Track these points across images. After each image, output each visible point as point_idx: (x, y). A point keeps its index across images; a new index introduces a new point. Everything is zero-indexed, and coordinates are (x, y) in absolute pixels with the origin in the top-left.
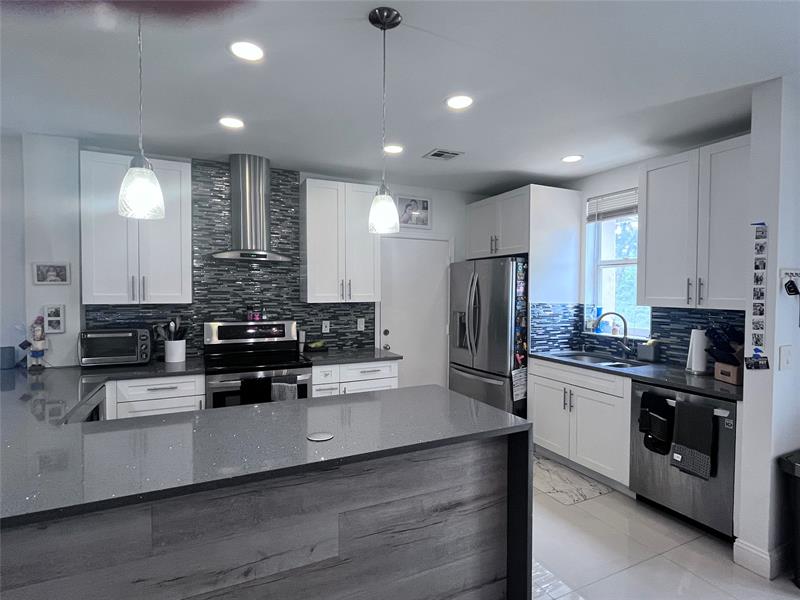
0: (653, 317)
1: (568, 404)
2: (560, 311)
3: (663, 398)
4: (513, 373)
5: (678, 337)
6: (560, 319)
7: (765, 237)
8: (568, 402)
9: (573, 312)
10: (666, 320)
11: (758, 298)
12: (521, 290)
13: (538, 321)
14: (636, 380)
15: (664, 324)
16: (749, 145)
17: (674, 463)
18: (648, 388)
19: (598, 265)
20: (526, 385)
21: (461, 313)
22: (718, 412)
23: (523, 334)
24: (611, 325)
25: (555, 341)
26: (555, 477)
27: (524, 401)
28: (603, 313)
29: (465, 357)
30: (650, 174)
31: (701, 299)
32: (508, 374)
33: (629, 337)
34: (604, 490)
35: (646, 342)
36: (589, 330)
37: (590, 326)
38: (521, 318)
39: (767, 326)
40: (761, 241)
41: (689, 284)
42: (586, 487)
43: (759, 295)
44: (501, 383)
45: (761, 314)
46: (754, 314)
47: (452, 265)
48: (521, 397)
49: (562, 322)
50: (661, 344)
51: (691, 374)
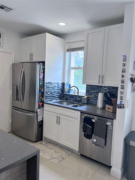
0: (87, 88)
1: (58, 122)
2: (56, 85)
3: (91, 119)
4: (38, 110)
5: (95, 95)
6: (56, 88)
7: (126, 61)
8: (58, 121)
9: (61, 85)
10: (90, 89)
11: (122, 83)
12: (42, 76)
13: (48, 89)
14: (82, 112)
15: (90, 90)
16: (123, 27)
17: (94, 143)
18: (86, 115)
19: (70, 69)
20: (43, 115)
21: (17, 85)
22: (108, 123)
23: (42, 94)
24: (73, 90)
25: (54, 97)
26: (52, 151)
27: (42, 121)
28: (71, 86)
29: (18, 104)
30: (89, 34)
31: (103, 82)
32: (36, 111)
33: (79, 95)
34: (70, 153)
35: (85, 97)
36: (66, 92)
37: (66, 91)
38: (41, 88)
39: (124, 93)
40: (125, 62)
41: (99, 77)
42: (63, 153)
43: (123, 82)
44: (33, 115)
45: (123, 89)
46: (121, 89)
47: (13, 64)
48: (41, 119)
49: (57, 89)
50: (89, 97)
51: (98, 108)
